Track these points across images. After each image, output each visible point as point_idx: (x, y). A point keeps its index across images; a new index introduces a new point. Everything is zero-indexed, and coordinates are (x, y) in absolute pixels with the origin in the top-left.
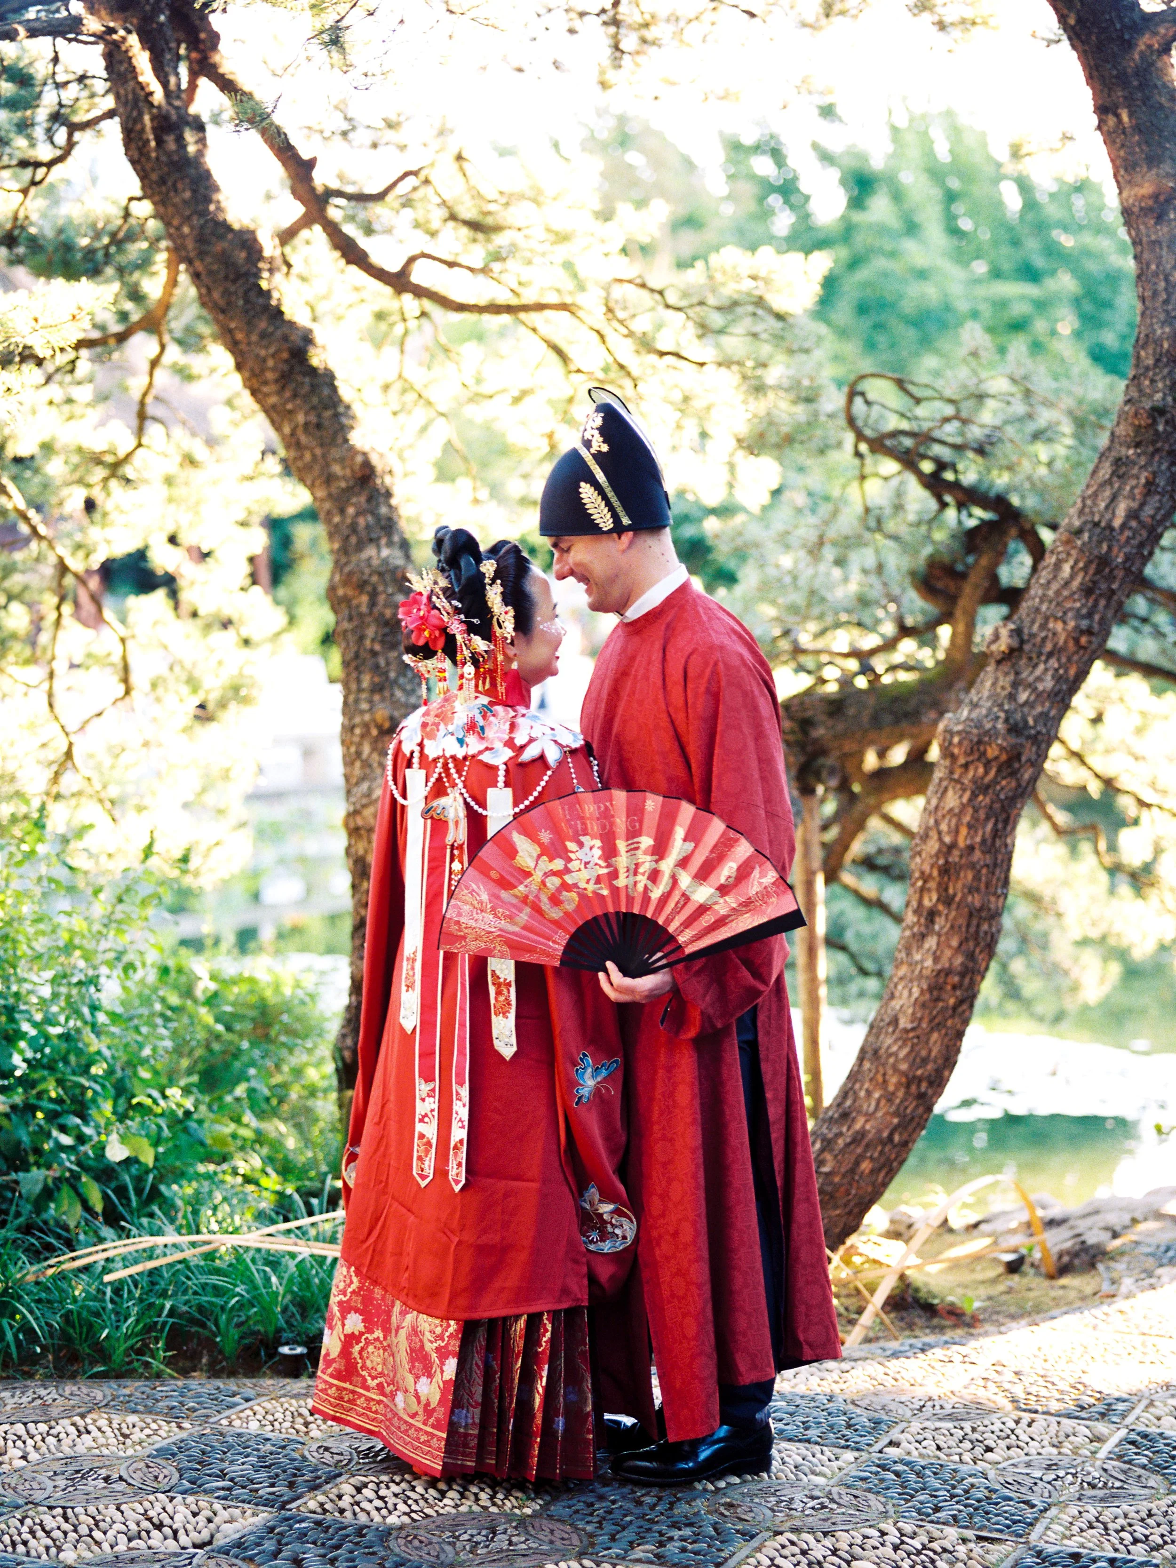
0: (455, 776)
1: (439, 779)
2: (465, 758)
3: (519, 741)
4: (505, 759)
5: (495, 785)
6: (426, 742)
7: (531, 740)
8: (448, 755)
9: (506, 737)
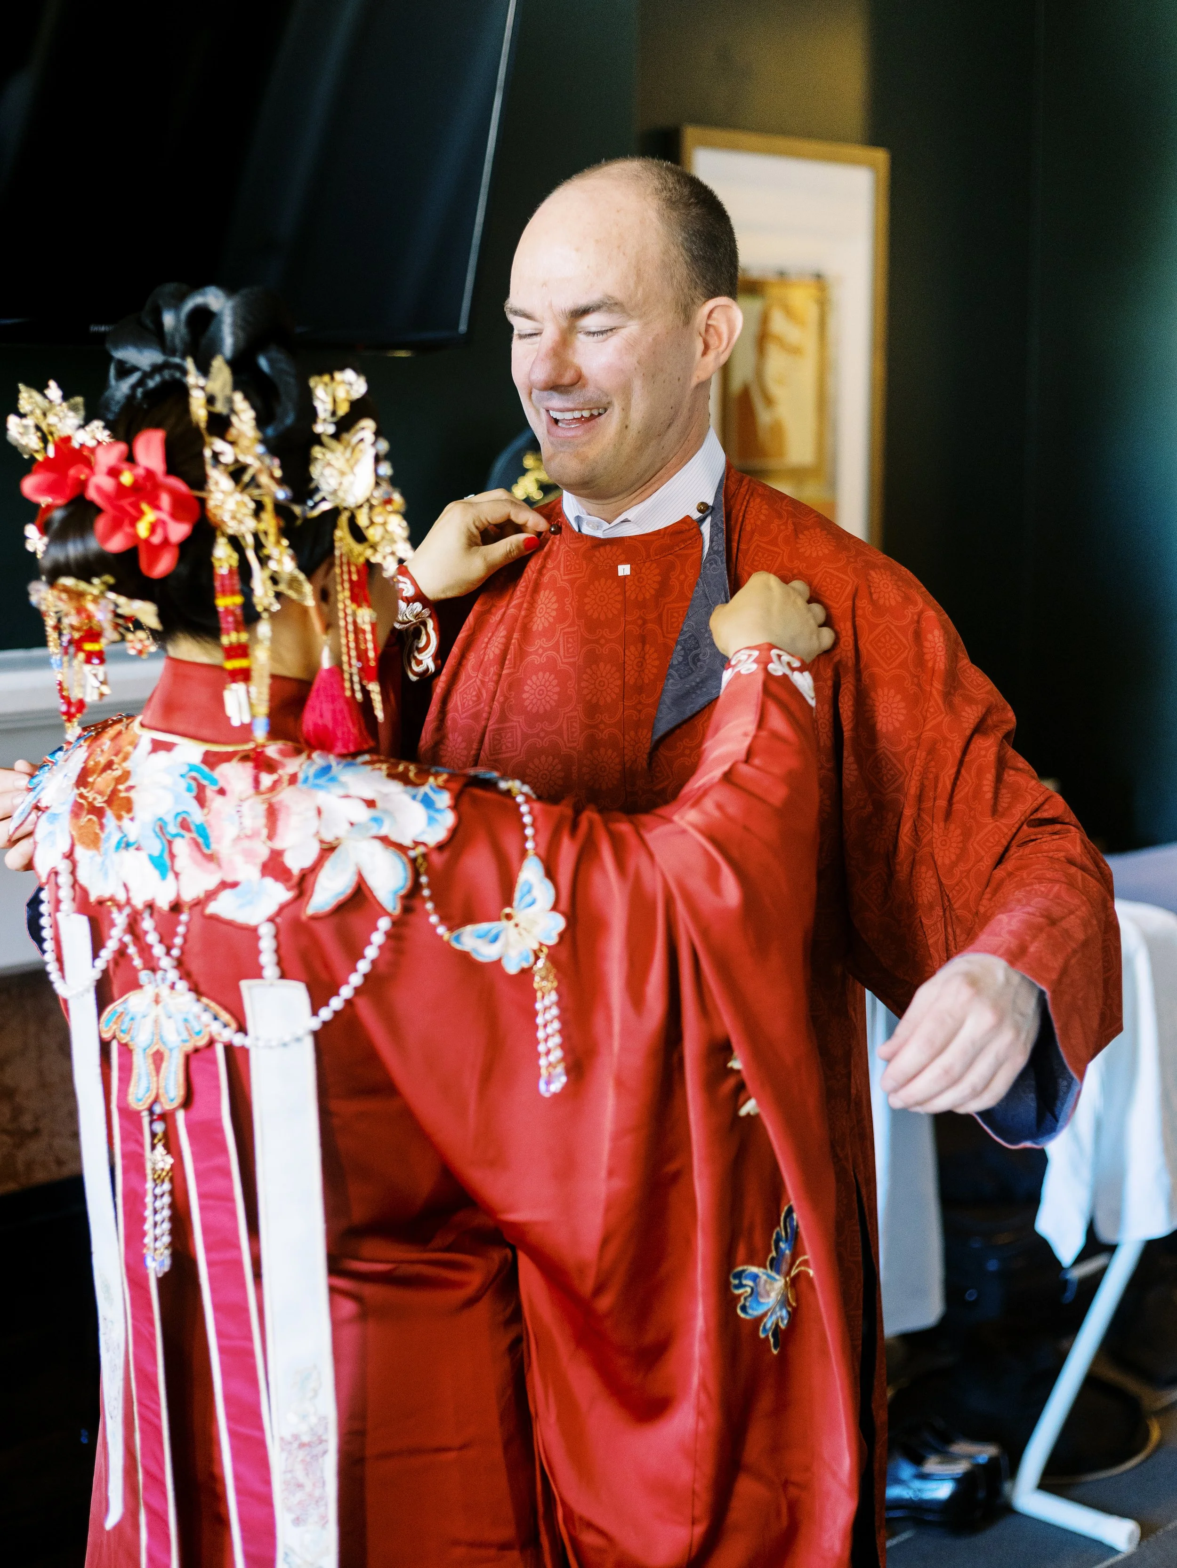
0: (158, 950)
1: (121, 953)
2: (176, 907)
3: (296, 862)
4: (271, 908)
5: (257, 973)
6: (80, 853)
7: (328, 850)
8: (139, 902)
9: (264, 854)
